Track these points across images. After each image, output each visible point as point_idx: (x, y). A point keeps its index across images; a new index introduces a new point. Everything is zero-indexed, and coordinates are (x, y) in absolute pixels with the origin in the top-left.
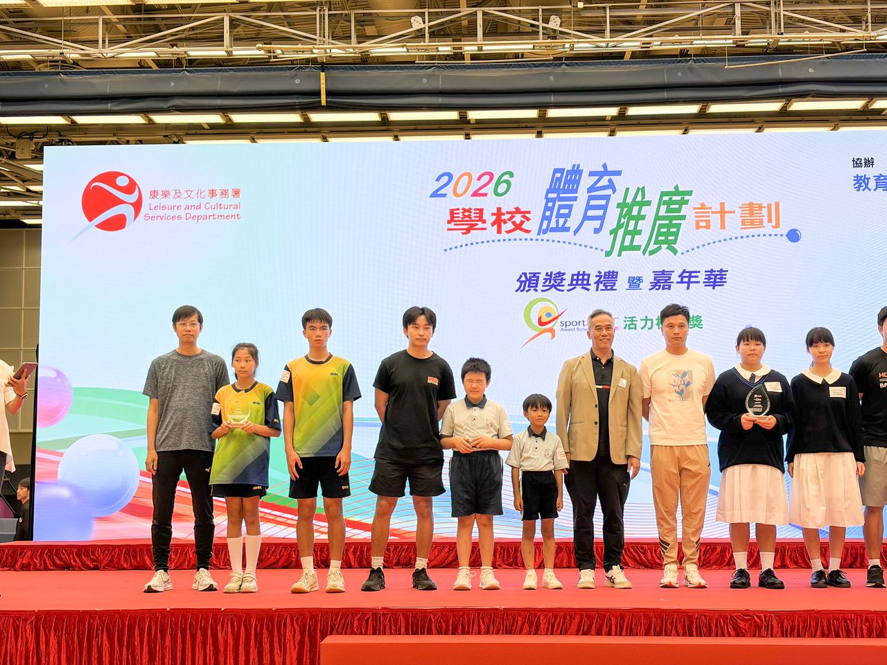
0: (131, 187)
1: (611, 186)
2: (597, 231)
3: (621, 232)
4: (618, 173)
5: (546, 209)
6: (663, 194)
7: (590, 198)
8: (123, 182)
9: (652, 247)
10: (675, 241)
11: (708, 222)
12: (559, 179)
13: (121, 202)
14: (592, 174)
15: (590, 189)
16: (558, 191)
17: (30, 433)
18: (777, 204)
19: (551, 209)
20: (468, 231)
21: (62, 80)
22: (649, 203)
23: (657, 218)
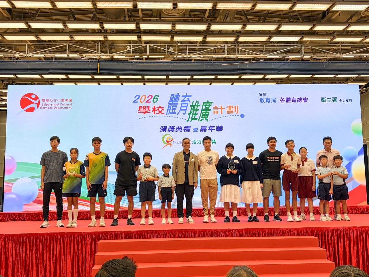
0: (36, 98)
1: (188, 100)
2: (184, 114)
3: (191, 114)
4: (191, 96)
5: (169, 107)
6: (204, 103)
7: (182, 104)
8: (33, 96)
9: (201, 119)
10: (207, 117)
11: (217, 111)
12: (173, 98)
13: (33, 103)
14: (183, 96)
15: (182, 101)
16: (172, 101)
17: (2, 177)
18: (237, 106)
19: (170, 107)
20: (145, 113)
21: (13, 63)
22: (200, 106)
23: (202, 110)
